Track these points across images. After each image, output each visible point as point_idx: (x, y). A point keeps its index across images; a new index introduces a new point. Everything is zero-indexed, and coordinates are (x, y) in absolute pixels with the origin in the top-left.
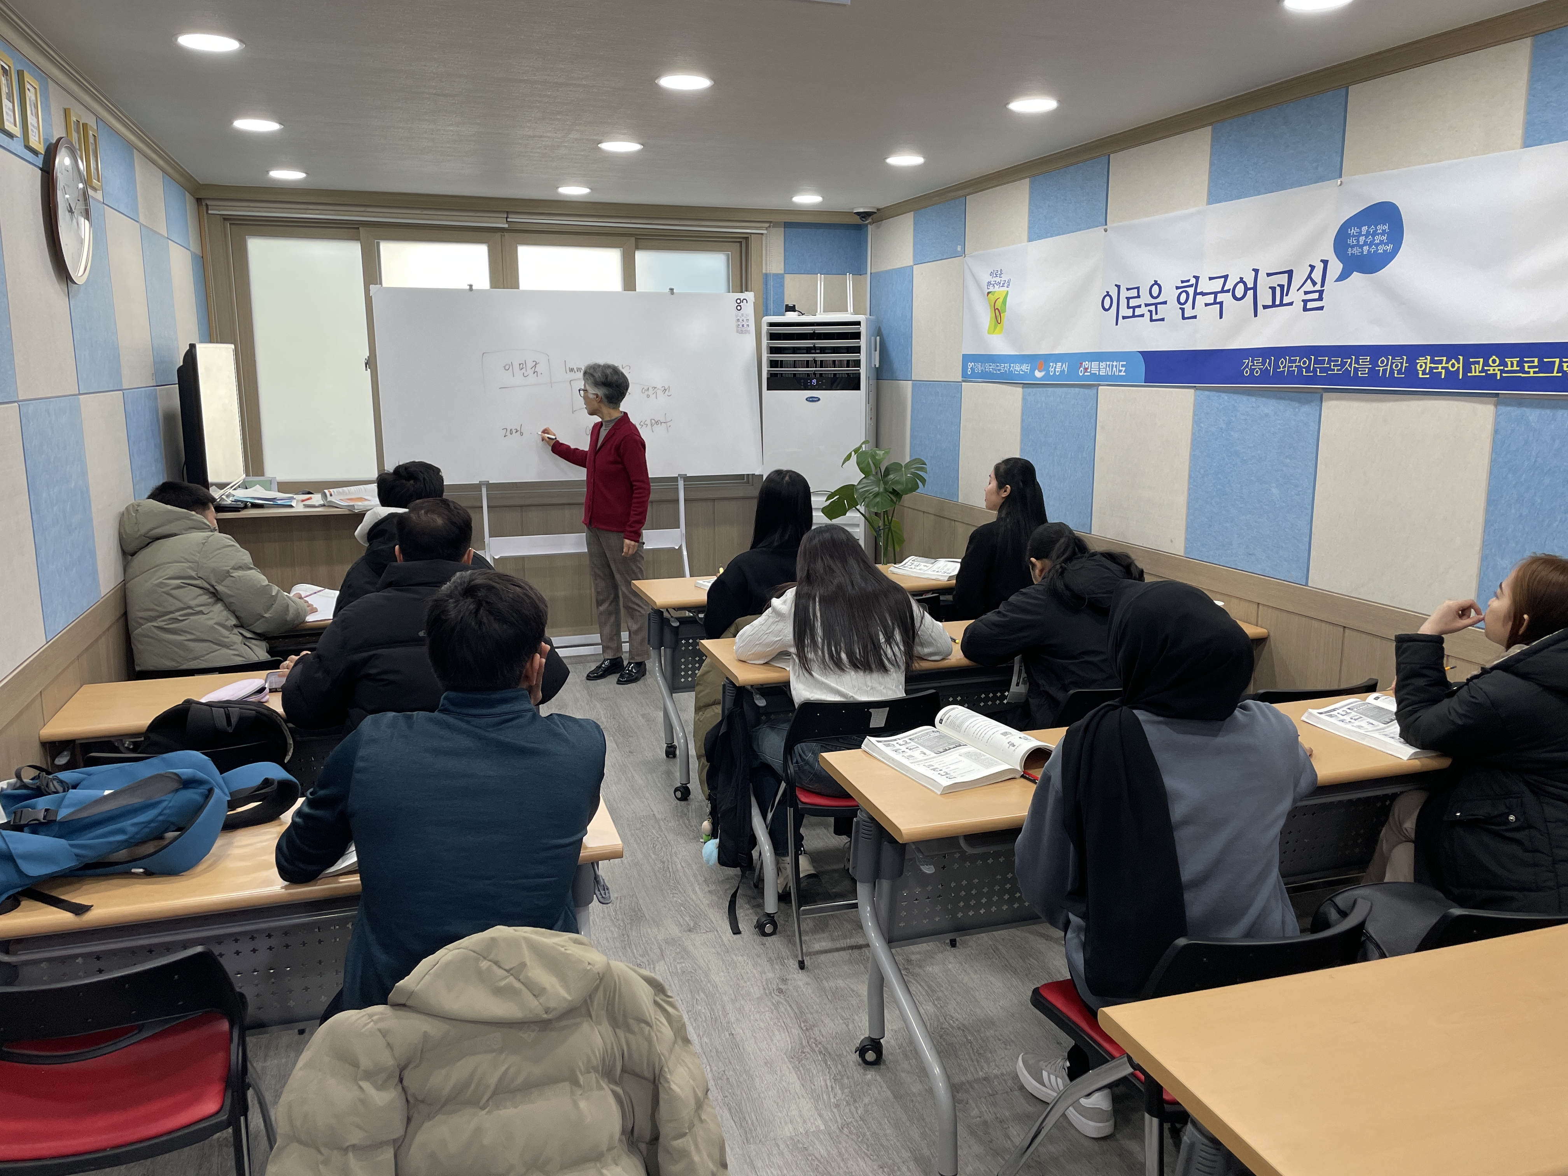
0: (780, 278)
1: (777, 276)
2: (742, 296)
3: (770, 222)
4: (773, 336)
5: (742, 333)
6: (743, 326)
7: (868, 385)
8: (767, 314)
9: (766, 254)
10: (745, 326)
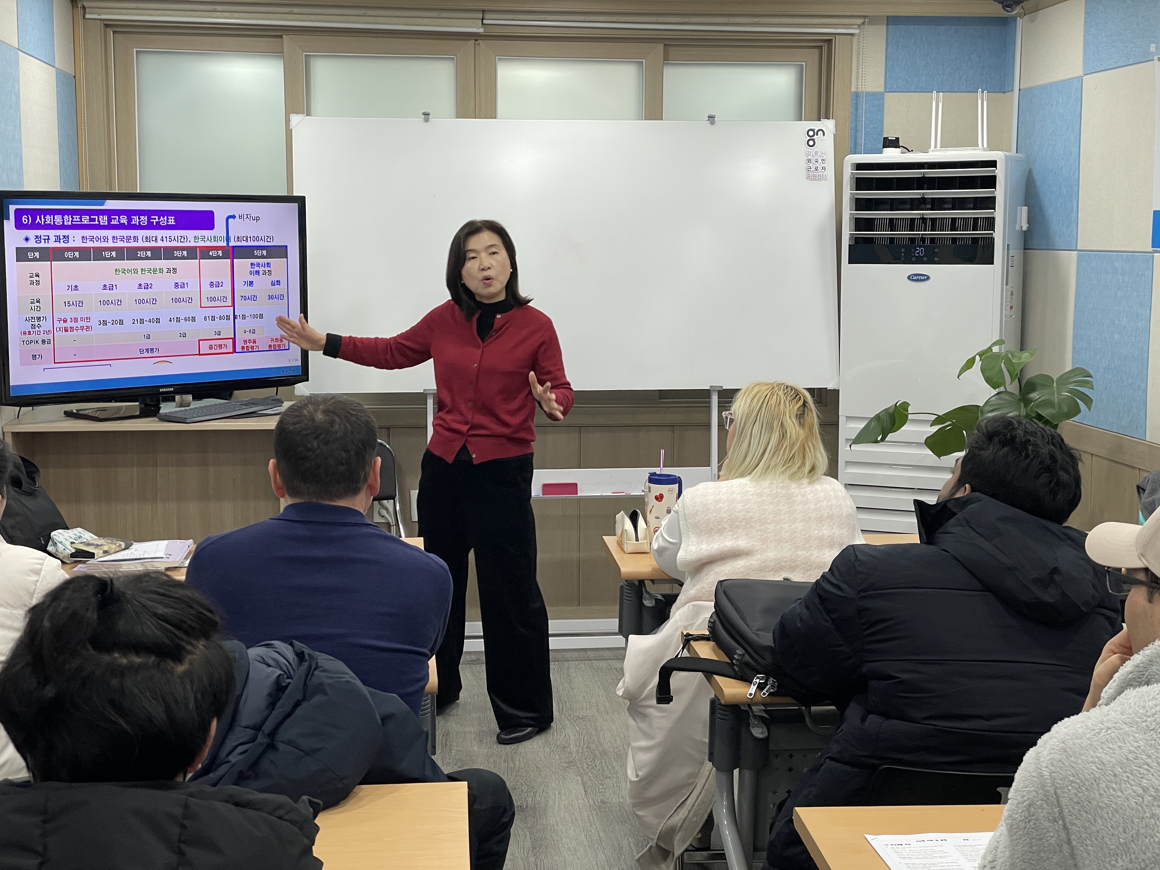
0: (877, 99)
1: (873, 95)
2: (816, 125)
3: (865, 17)
4: (861, 184)
5: (814, 180)
6: (816, 169)
7: (1008, 257)
8: (855, 151)
9: (857, 63)
10: (820, 169)
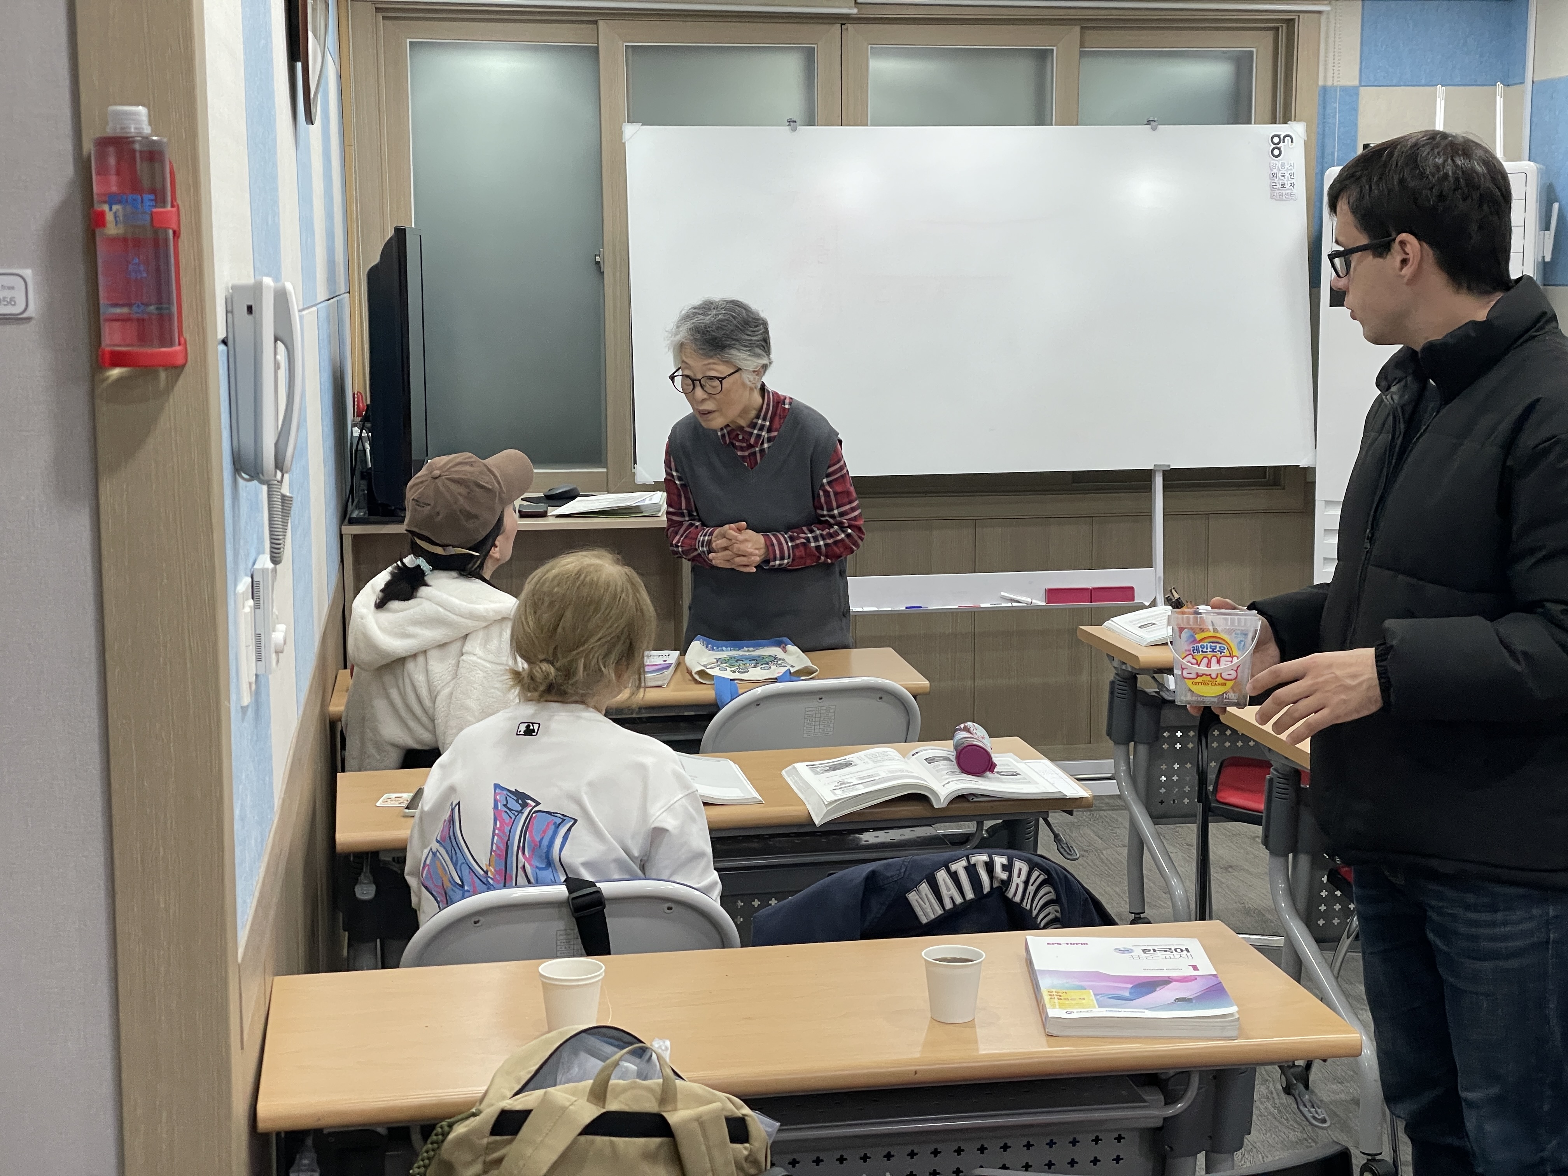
0: (1351, 94)
1: (1345, 89)
2: (1281, 129)
5: (1280, 201)
6: (1283, 186)
8: (1322, 162)
9: (1326, 49)
10: (1287, 186)
